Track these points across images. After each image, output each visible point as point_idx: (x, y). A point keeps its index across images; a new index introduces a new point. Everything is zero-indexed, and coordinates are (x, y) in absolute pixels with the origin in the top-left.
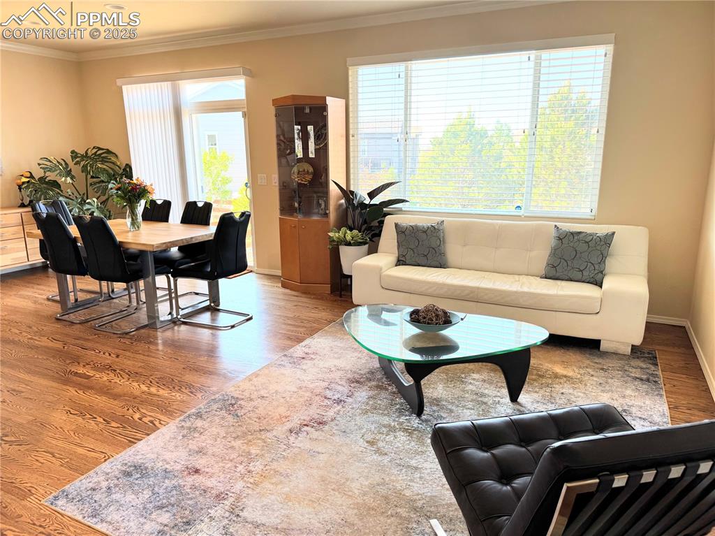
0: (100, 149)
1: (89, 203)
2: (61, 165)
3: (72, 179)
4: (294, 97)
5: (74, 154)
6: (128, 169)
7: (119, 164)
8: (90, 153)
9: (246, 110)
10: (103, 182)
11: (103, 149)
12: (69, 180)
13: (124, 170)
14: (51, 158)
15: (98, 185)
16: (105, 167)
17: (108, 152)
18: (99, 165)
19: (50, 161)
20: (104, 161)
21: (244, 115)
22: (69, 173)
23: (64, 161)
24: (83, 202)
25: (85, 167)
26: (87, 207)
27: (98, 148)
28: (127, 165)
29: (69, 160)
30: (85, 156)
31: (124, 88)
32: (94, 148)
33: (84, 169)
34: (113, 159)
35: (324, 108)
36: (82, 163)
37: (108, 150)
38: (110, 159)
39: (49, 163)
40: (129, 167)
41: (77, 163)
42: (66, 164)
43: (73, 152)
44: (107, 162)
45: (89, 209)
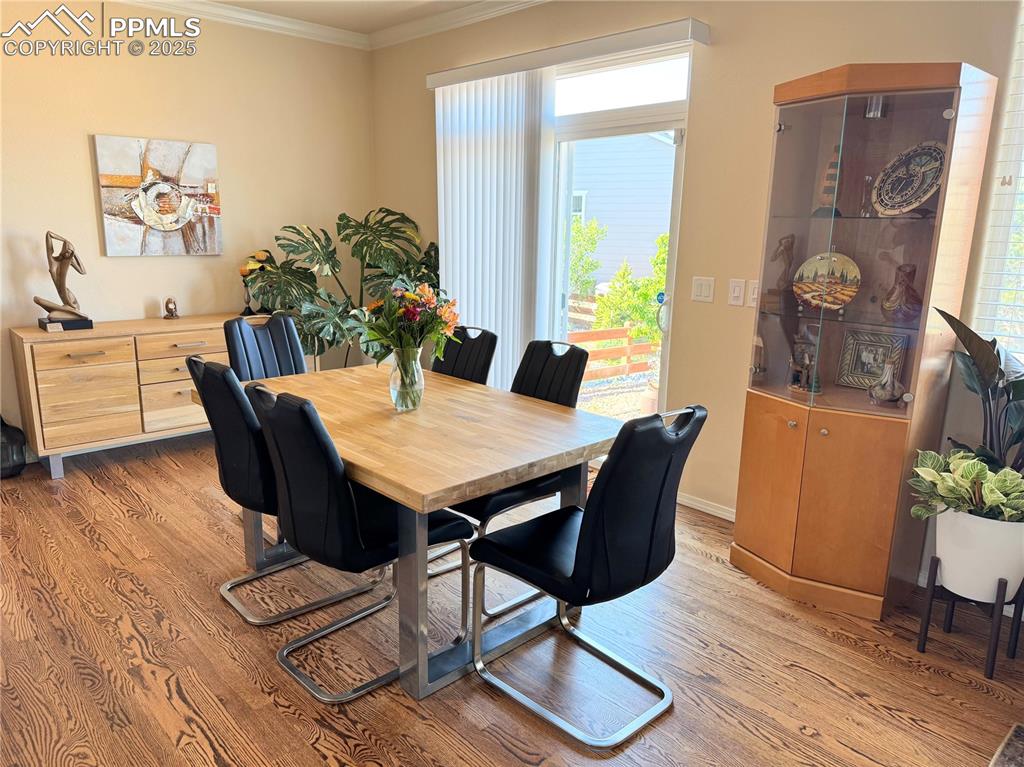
0: (389, 212)
1: (355, 317)
2: (319, 240)
3: (333, 268)
4: (854, 71)
5: (344, 221)
6: (433, 253)
7: (418, 241)
8: (372, 221)
9: (684, 125)
10: (385, 275)
11: (396, 214)
12: (327, 269)
13: (427, 253)
14: (303, 228)
15: (377, 281)
16: (393, 247)
17: (404, 219)
18: (384, 244)
19: (299, 233)
20: (393, 234)
21: (679, 138)
22: (331, 257)
23: (325, 234)
24: (345, 315)
25: (358, 246)
26: (351, 323)
27: (387, 210)
28: (432, 244)
29: (333, 233)
30: (364, 226)
31: (439, 92)
32: (380, 210)
33: (357, 251)
34: (410, 233)
35: (948, 97)
36: (355, 239)
37: (403, 214)
38: (404, 232)
39: (296, 237)
40: (434, 247)
41: (346, 238)
42: (328, 239)
43: (342, 217)
44: (399, 238)
45: (355, 328)
